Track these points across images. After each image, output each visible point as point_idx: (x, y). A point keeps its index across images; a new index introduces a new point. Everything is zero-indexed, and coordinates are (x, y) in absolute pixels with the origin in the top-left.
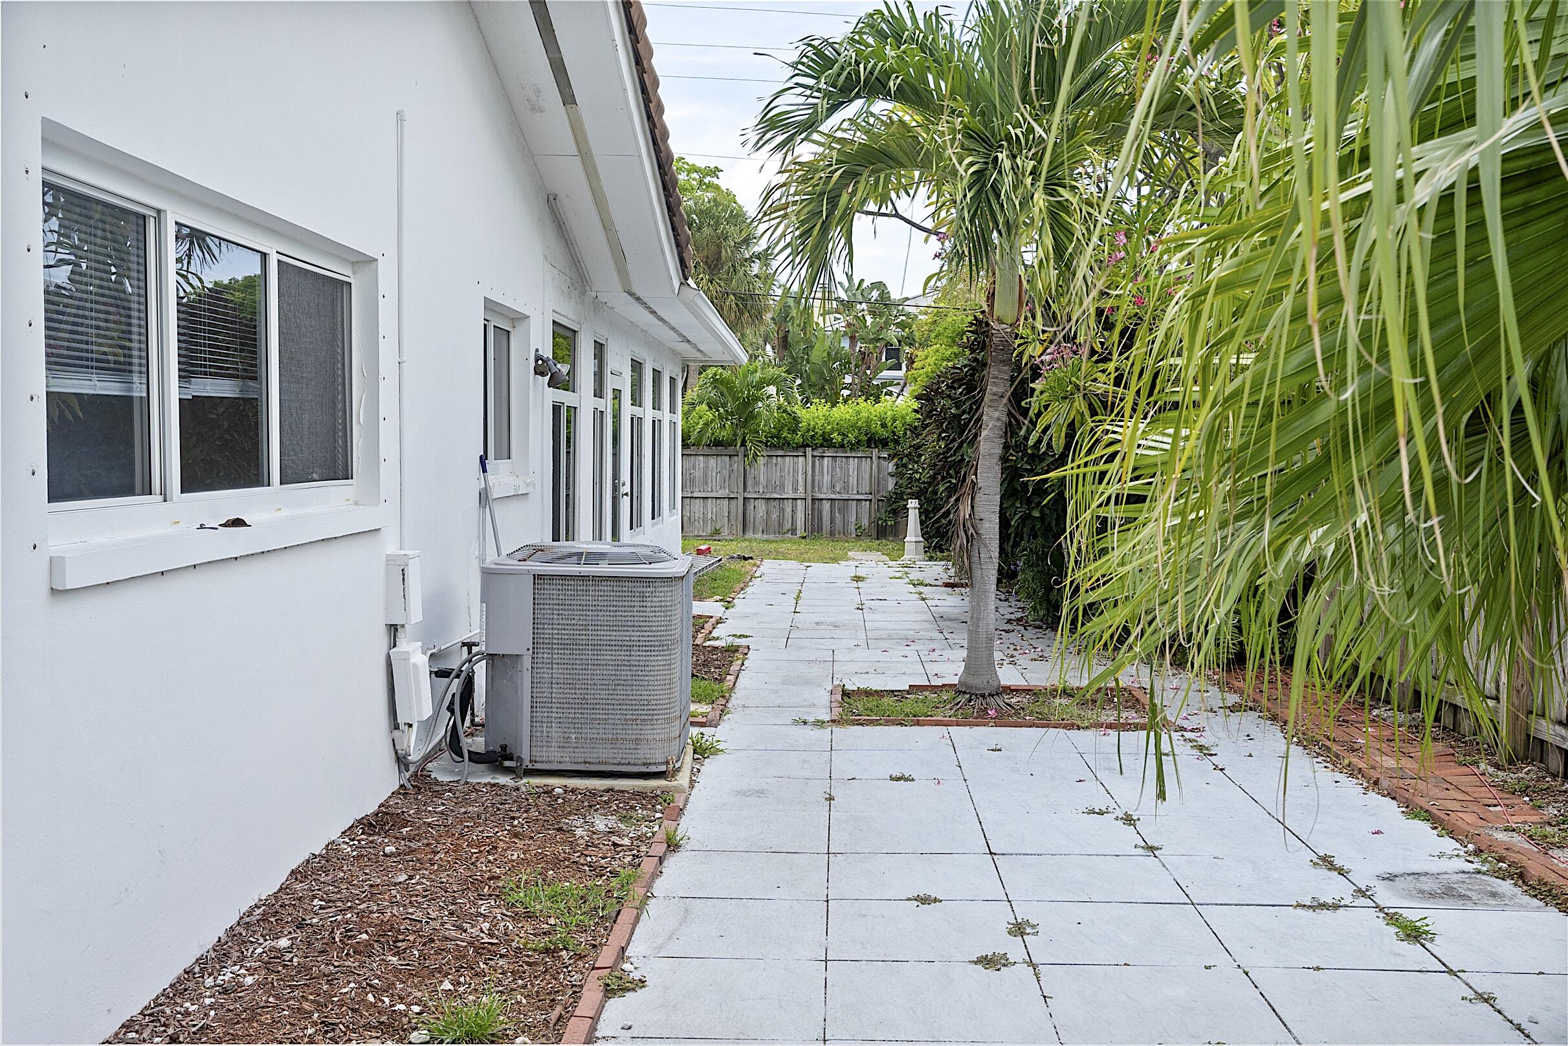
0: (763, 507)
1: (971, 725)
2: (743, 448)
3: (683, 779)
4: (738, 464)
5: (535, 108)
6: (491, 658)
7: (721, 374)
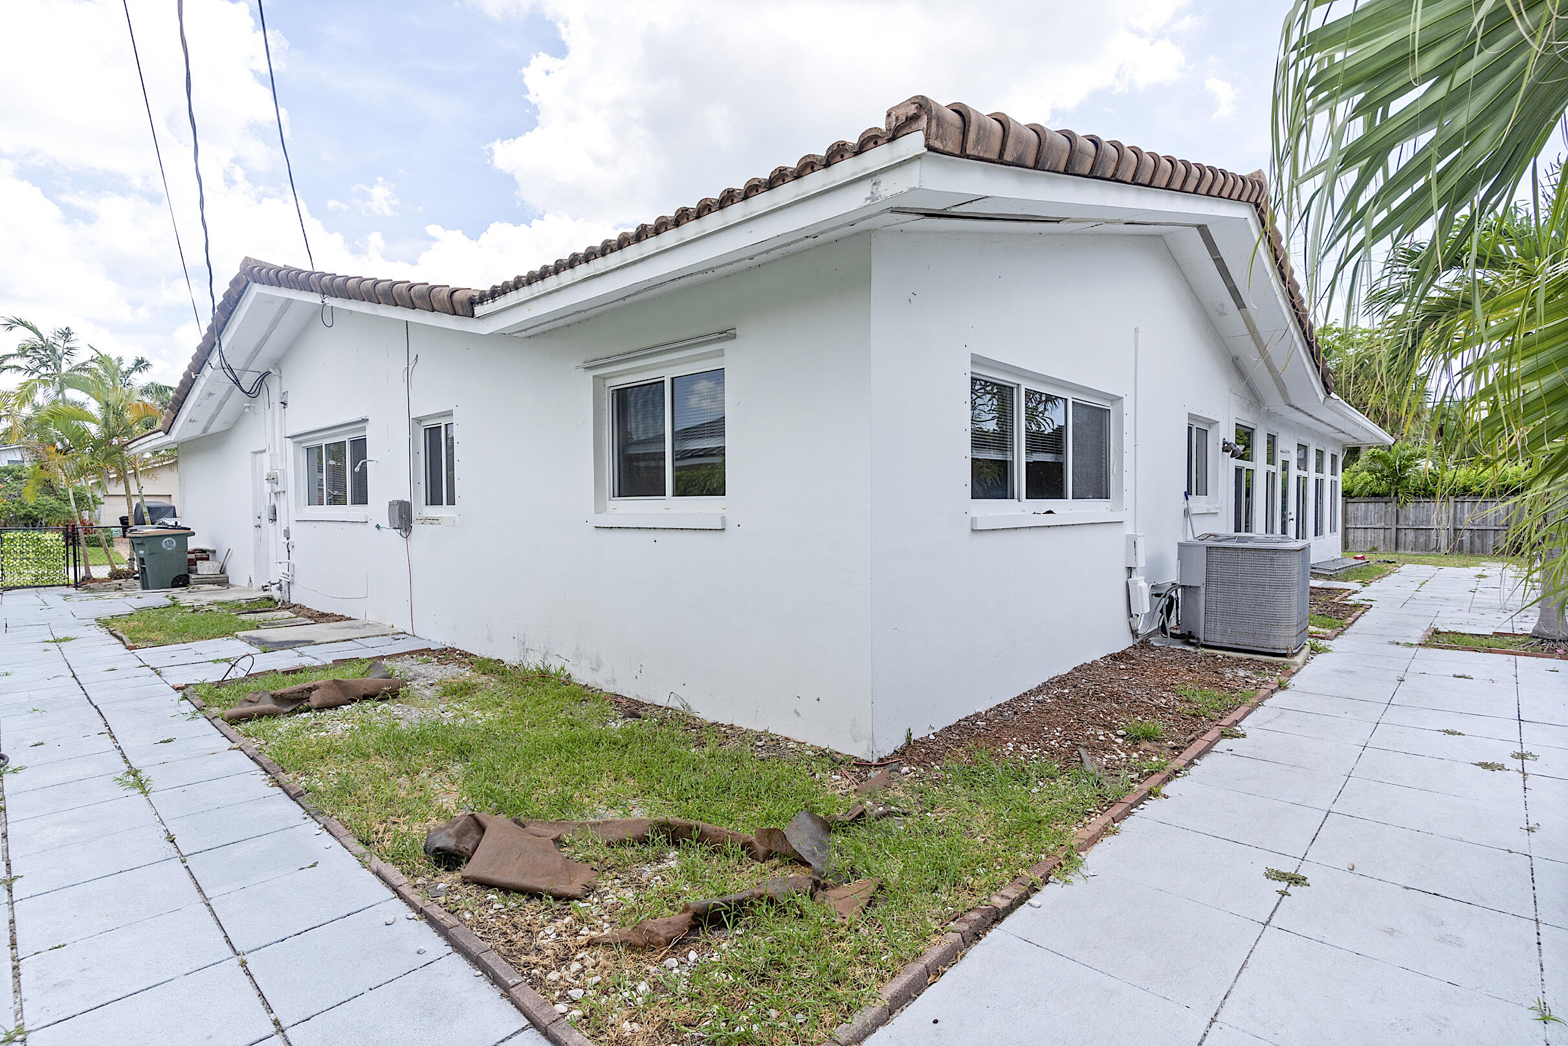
0: (1413, 534)
1: (1537, 656)
2: (1396, 498)
3: (1299, 659)
4: (1392, 507)
5: (1222, 314)
6: (1183, 587)
7: (1378, 452)
